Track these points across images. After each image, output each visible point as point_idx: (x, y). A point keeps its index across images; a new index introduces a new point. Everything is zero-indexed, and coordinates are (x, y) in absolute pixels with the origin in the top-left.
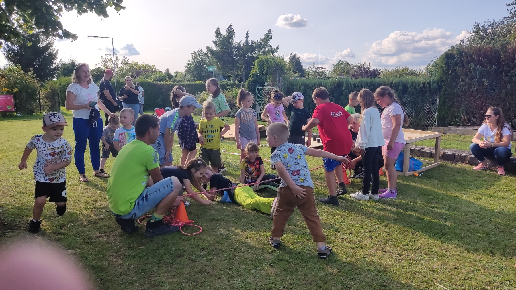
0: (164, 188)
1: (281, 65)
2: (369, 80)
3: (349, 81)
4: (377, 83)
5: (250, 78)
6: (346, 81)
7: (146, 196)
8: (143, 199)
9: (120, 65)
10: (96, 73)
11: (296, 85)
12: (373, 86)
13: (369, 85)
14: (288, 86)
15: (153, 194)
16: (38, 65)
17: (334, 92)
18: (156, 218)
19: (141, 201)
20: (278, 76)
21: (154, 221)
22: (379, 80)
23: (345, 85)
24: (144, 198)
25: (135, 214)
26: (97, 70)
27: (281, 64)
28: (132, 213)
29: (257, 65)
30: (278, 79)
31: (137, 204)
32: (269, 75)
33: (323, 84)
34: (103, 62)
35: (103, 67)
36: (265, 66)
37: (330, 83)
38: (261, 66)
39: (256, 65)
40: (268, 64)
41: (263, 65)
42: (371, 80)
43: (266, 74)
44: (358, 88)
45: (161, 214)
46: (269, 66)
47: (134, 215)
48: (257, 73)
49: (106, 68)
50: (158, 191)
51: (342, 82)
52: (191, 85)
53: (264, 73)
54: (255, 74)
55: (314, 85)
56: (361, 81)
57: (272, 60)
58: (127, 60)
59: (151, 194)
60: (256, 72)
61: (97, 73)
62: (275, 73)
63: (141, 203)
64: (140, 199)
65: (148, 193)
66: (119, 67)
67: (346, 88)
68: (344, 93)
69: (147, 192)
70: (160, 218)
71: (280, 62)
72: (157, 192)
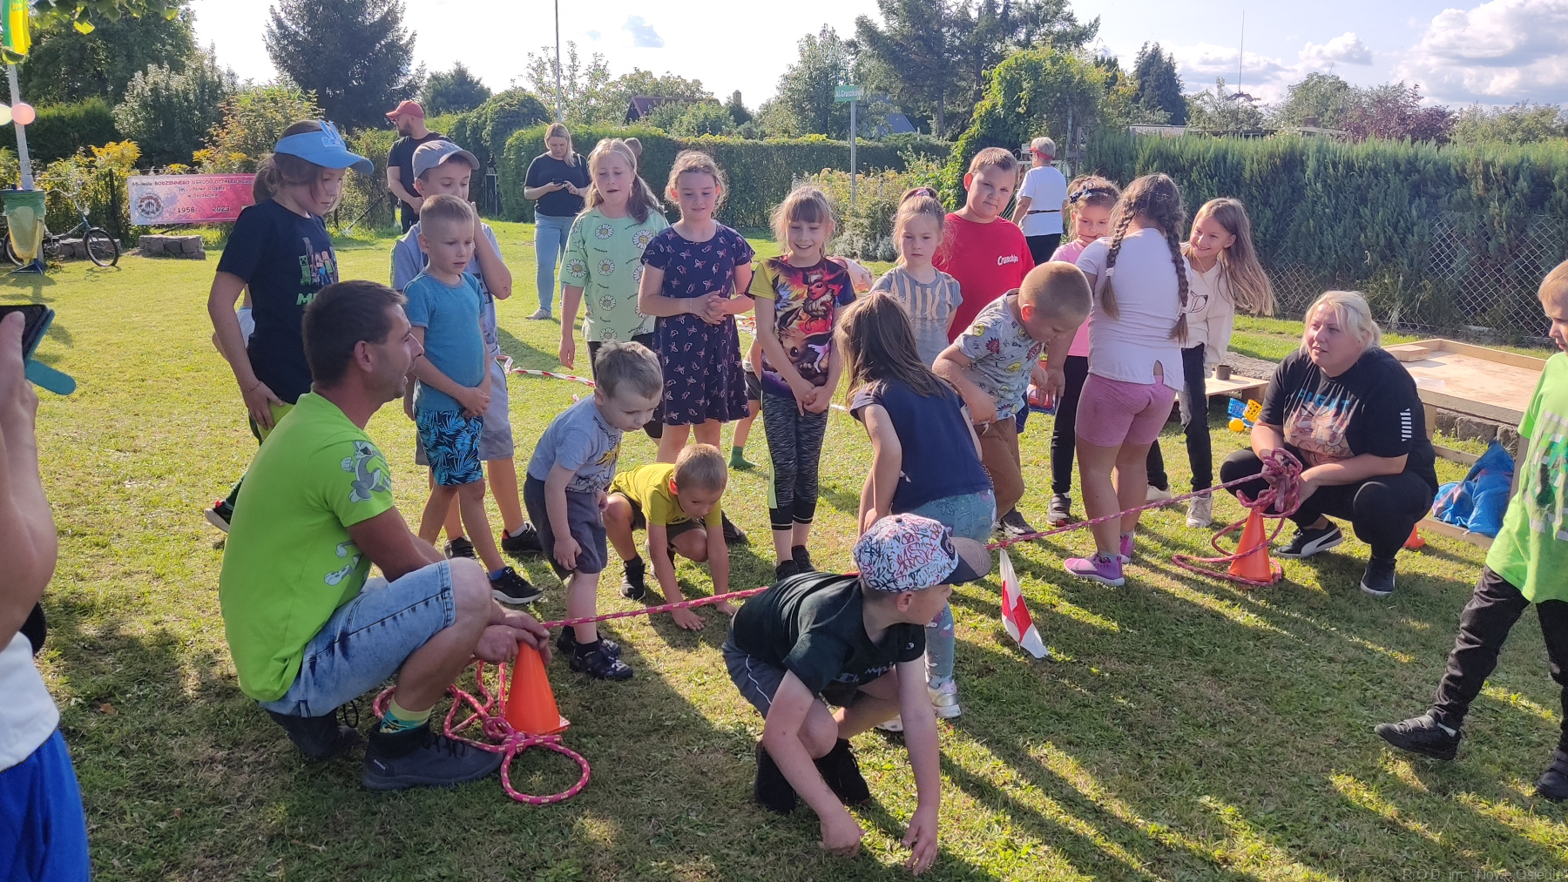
0: (414, 610)
1: (1084, 82)
2: (1403, 149)
3: (1328, 150)
4: (1435, 163)
5: (973, 129)
6: (1319, 151)
7: (345, 636)
8: (330, 648)
9: (583, 82)
10: (507, 107)
11: (1131, 158)
12: (1418, 171)
13: (1402, 168)
14: (1104, 158)
15: (369, 631)
16: (355, 79)
17: (1268, 189)
18: (396, 721)
19: (324, 656)
20: (1070, 122)
21: (391, 731)
22: (1446, 150)
23: (1311, 164)
24: (337, 645)
25: (305, 702)
26: (511, 98)
27: (1082, 81)
28: (294, 699)
29: (1000, 84)
30: (1069, 135)
31: (306, 666)
32: (1037, 119)
33: (1230, 157)
34: (532, 72)
35: (531, 88)
36: (1025, 85)
37: (1257, 152)
38: (1012, 87)
39: (995, 84)
40: (1036, 80)
41: (1019, 82)
42: (1411, 151)
43: (1029, 113)
44: (1361, 177)
45: (418, 706)
46: (1041, 87)
47: (302, 706)
48: (1000, 110)
49: (541, 89)
50: (389, 622)
51: (1302, 154)
52: (791, 147)
53: (1020, 110)
54: (990, 113)
55: (1198, 159)
56: (1375, 151)
57: (1054, 63)
58: (602, 63)
59: (363, 633)
60: (994, 106)
61: (511, 105)
62: (1060, 113)
63: (323, 662)
64: (321, 647)
65: (351, 628)
66: (579, 86)
67: (1317, 175)
68: (1309, 193)
69: (349, 621)
70: (414, 722)
71: (1081, 72)
72: (383, 624)
